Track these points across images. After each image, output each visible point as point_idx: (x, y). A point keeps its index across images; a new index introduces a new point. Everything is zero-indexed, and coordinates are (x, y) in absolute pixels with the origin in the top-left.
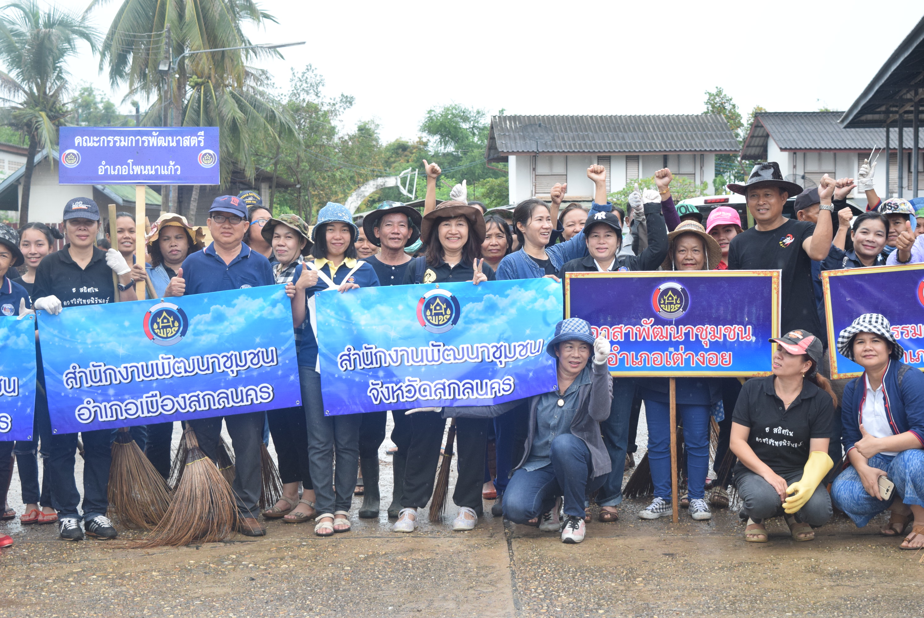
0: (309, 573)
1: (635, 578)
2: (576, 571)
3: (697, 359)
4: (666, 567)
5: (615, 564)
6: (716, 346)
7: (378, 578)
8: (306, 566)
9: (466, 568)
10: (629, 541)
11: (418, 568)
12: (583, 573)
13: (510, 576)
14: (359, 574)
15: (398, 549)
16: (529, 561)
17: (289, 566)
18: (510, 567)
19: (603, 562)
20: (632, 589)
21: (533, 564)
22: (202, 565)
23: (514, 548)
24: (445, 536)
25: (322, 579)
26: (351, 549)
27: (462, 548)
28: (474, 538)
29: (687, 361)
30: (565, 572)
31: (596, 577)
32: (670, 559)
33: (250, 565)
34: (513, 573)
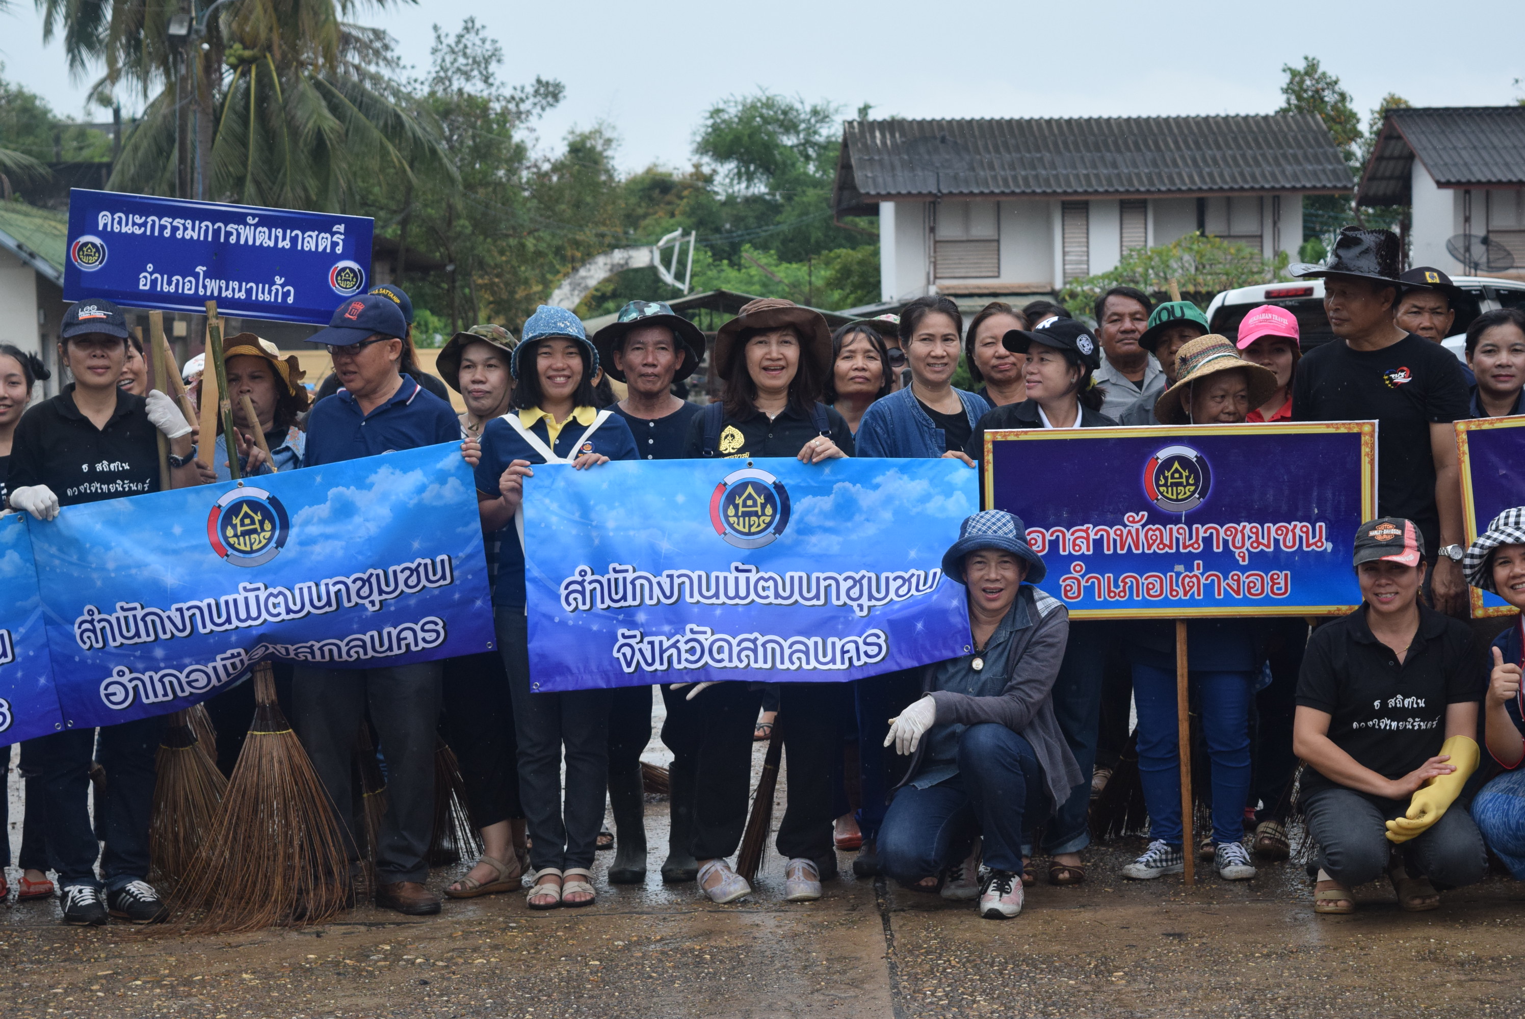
0: (526, 971)
1: (1110, 973)
2: (1006, 963)
3: (1226, 584)
4: (1166, 955)
5: (1076, 951)
6: (1261, 562)
7: (651, 977)
8: (519, 960)
9: (807, 960)
10: (1103, 914)
11: (721, 961)
12: (1018, 966)
13: (887, 972)
14: (616, 972)
15: (684, 930)
16: (921, 947)
17: (488, 961)
18: (887, 958)
19: (1055, 948)
20: (1105, 989)
21: (928, 953)
22: (331, 962)
23: (894, 926)
24: (768, 911)
25: (551, 980)
26: (599, 932)
27: (800, 928)
28: (821, 913)
29: (1209, 588)
30: (986, 963)
31: (1042, 971)
32: (1175, 942)
33: (419, 961)
34: (893, 967)
